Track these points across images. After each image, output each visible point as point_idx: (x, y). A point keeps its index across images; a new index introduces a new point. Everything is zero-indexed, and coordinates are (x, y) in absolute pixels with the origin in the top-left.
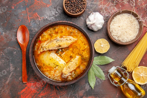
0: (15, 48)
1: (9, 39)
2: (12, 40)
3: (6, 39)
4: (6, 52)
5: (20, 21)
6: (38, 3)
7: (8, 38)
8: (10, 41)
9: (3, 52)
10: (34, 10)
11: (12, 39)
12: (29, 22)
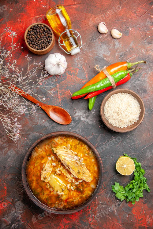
0: (42, 134)
1: (35, 122)
2: (39, 124)
3: (31, 122)
4: (31, 138)
5: (48, 99)
6: (72, 78)
7: (33, 121)
8: (36, 125)
9: (27, 138)
10: (66, 87)
11: (39, 122)
12: (60, 101)
